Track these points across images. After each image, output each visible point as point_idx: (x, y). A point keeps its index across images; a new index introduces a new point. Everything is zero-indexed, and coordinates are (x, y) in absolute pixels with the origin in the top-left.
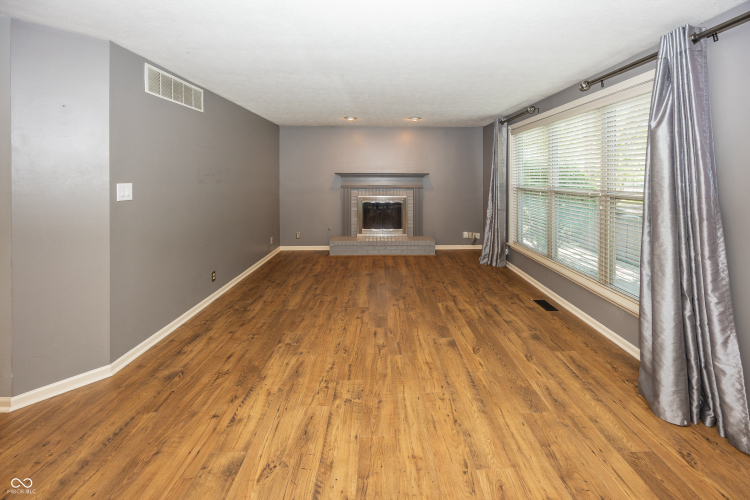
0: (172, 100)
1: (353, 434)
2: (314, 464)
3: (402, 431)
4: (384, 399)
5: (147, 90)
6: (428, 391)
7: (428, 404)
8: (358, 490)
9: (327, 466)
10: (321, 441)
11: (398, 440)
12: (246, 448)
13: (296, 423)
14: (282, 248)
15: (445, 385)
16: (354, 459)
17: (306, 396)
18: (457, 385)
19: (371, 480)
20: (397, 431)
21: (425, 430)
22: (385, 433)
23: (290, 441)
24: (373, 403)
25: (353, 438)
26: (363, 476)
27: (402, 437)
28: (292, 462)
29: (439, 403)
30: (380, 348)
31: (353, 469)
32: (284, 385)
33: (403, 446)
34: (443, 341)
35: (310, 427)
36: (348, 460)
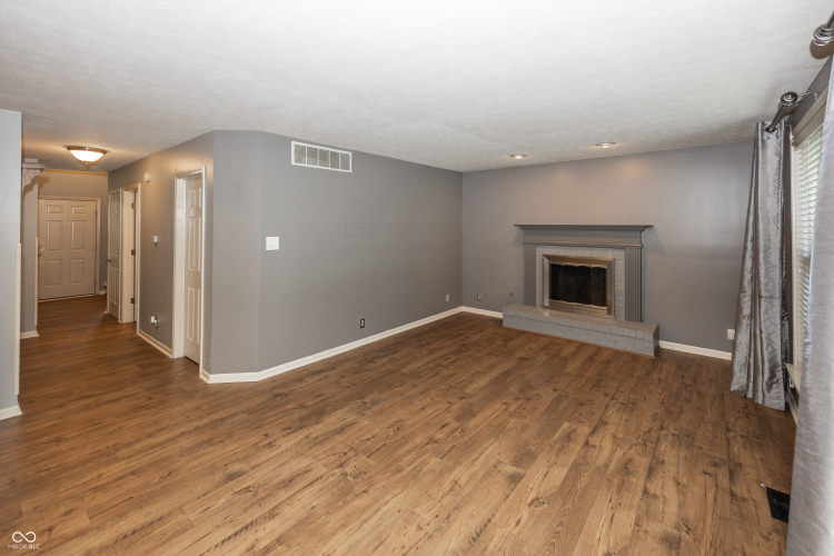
0: (318, 167)
1: (313, 504)
2: (268, 507)
3: (347, 530)
4: (371, 491)
5: (293, 163)
6: (417, 511)
7: (401, 523)
8: (266, 547)
9: (272, 514)
10: (292, 492)
11: (334, 534)
12: (253, 468)
13: (295, 469)
14: (464, 309)
15: (443, 515)
16: (292, 522)
17: (325, 452)
18: (456, 525)
19: (280, 548)
20: (344, 526)
21: (366, 543)
22: (334, 520)
23: (277, 480)
24: (357, 489)
25: (310, 507)
26: (279, 541)
27: (341, 534)
28: (261, 495)
29: (412, 529)
30: (431, 441)
31: (281, 530)
32: (323, 435)
33: (332, 542)
34: (510, 469)
35: (298, 478)
36: (288, 520)
